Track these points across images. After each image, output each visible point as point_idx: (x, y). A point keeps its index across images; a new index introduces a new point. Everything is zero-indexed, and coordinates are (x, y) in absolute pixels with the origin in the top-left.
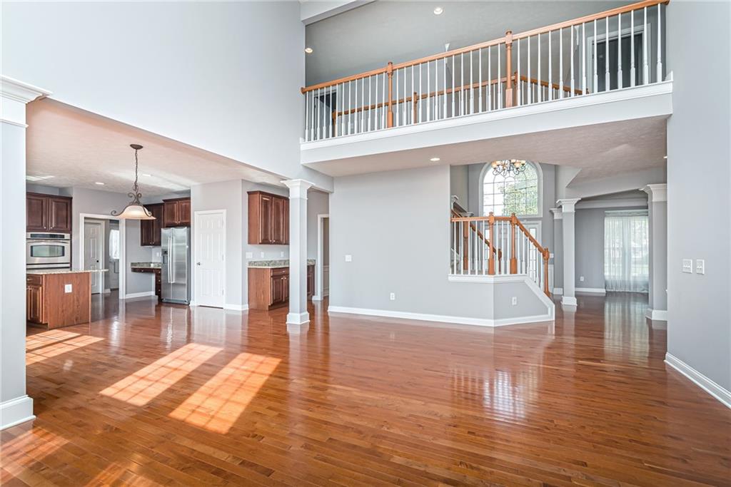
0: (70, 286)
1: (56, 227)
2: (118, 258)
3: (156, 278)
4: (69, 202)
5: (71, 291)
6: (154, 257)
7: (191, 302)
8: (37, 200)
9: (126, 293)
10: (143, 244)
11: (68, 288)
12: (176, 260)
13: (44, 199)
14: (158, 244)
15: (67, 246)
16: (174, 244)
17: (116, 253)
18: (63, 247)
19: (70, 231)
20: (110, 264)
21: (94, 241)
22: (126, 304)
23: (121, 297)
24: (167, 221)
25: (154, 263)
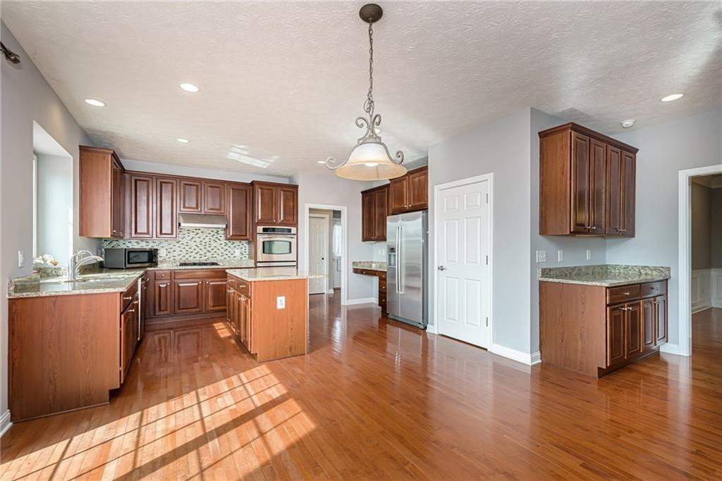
0: (283, 298)
1: (285, 219)
2: (340, 255)
3: (380, 283)
4: (295, 190)
5: (283, 307)
6: (376, 255)
7: (428, 326)
8: (268, 189)
9: (348, 299)
10: (364, 240)
11: (281, 302)
12: (406, 259)
13: (274, 188)
14: (383, 238)
15: (294, 241)
16: (404, 239)
17: (338, 250)
18: (290, 243)
19: (296, 225)
20: (334, 262)
21: (320, 236)
22: (348, 311)
23: (342, 303)
24: (393, 206)
25: (375, 263)
